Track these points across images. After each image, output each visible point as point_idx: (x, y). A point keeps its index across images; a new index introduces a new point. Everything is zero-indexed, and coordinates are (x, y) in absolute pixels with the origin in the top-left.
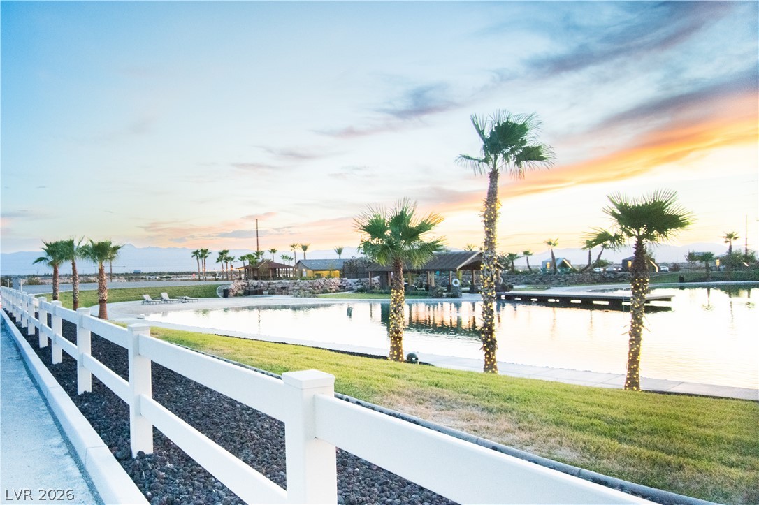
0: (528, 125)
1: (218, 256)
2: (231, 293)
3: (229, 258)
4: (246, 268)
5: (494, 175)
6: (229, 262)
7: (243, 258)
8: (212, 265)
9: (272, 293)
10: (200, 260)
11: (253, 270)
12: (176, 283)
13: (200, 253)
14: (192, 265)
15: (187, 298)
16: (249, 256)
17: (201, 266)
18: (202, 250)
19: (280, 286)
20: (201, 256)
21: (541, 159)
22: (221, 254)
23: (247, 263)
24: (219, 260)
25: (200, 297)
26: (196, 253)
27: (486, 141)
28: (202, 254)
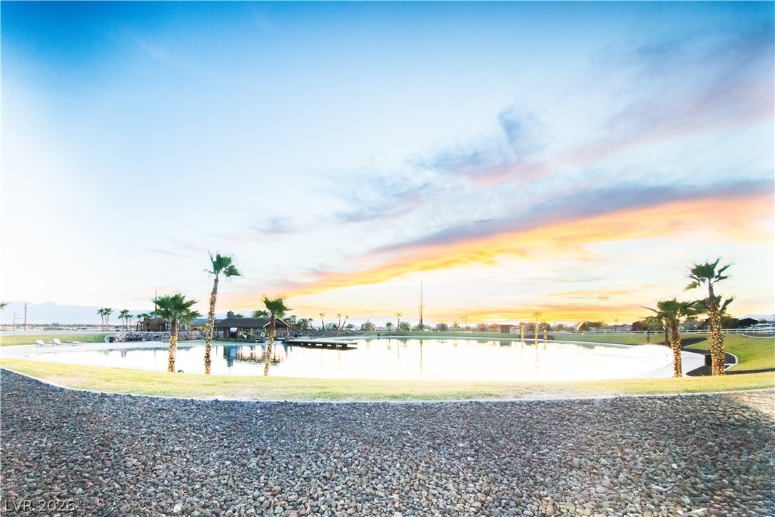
0: (232, 259)
1: (120, 314)
2: (116, 340)
3: (129, 316)
4: (142, 323)
5: (216, 281)
6: (129, 318)
7: (139, 316)
8: (114, 320)
9: (149, 340)
10: (104, 316)
11: (147, 324)
12: (90, 332)
13: (104, 311)
14: (98, 320)
15: (77, 342)
16: (144, 315)
17: (104, 321)
18: (106, 309)
19: (156, 335)
20: (105, 314)
21: (239, 275)
22: (123, 312)
23: (142, 319)
24: (120, 317)
25: (90, 342)
26: (101, 311)
27: (214, 263)
28: (106, 312)
